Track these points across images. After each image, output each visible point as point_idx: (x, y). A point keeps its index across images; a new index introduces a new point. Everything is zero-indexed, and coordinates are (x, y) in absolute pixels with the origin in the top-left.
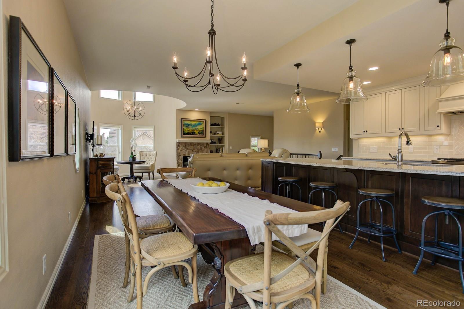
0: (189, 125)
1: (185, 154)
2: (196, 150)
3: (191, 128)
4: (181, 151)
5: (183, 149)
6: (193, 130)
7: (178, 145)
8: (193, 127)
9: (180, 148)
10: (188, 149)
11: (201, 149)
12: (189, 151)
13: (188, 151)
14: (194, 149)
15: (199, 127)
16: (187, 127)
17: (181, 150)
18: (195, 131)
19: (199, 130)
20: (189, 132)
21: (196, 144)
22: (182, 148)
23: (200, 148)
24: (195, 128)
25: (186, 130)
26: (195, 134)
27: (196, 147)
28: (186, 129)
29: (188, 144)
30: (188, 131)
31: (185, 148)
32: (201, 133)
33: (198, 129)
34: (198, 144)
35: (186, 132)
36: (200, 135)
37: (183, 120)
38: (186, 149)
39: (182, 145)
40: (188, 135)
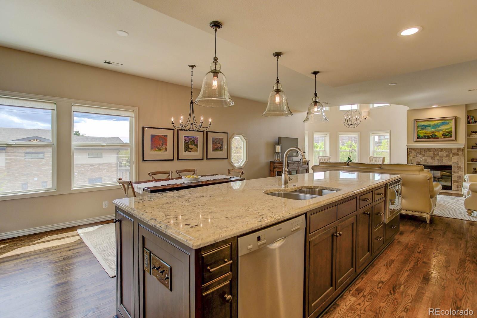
0: (426, 126)
1: (419, 161)
2: (438, 158)
3: (429, 130)
4: (414, 158)
5: (417, 156)
6: (434, 132)
7: (410, 151)
8: (433, 128)
9: (413, 154)
10: (424, 155)
11: (448, 156)
12: (426, 158)
13: (424, 158)
14: (435, 155)
15: (444, 128)
16: (423, 129)
17: (414, 156)
18: (436, 134)
19: (443, 131)
20: (426, 135)
21: (437, 150)
22: (415, 154)
23: (445, 155)
24: (436, 129)
25: (422, 133)
26: (437, 137)
27: (438, 153)
28: (421, 131)
29: (424, 150)
30: (425, 133)
31: (421, 154)
32: (448, 135)
33: (441, 130)
34: (441, 150)
35: (422, 135)
36: (445, 138)
37: (416, 121)
38: (421, 156)
39: (415, 151)
40: (426, 138)
